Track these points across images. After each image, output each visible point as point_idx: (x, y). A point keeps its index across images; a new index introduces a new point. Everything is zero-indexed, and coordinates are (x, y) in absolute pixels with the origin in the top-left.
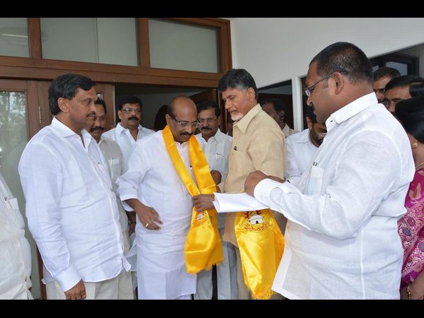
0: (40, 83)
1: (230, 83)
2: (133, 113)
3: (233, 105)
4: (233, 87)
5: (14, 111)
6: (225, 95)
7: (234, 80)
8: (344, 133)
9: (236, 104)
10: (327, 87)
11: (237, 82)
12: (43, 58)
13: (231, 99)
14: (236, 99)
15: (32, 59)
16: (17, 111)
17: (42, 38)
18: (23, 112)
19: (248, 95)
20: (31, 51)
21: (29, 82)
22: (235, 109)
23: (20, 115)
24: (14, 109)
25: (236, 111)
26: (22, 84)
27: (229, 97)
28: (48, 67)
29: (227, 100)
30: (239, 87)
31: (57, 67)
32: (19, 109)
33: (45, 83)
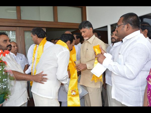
0: (20, 28)
1: (83, 26)
3: (85, 34)
4: (85, 28)
5: (11, 37)
6: (81, 31)
7: (85, 25)
8: (129, 43)
9: (86, 34)
10: (124, 27)
11: (86, 26)
12: (21, 19)
13: (84, 32)
14: (86, 32)
15: (18, 20)
16: (12, 37)
17: (21, 12)
18: (14, 37)
19: (90, 30)
20: (17, 17)
21: (17, 27)
22: (85, 36)
23: (13, 38)
24: (11, 36)
25: (86, 36)
26: (14, 28)
27: (83, 32)
28: (23, 22)
29: (82, 32)
30: (87, 27)
31: (26, 22)
32: (13, 36)
33: (22, 28)
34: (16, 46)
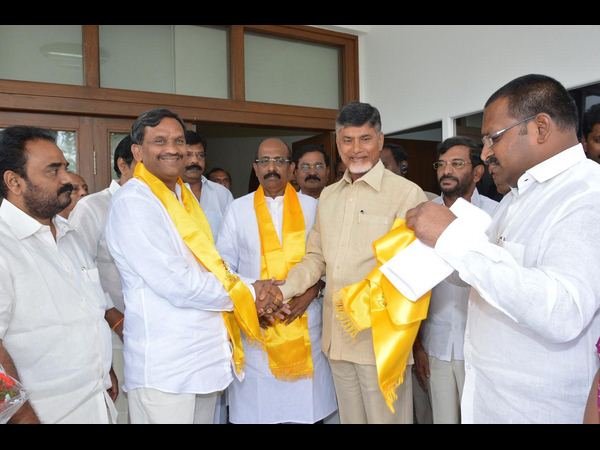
0: (96, 119)
2: (193, 160)
10: (526, 133)
12: (101, 86)
15: (87, 87)
17: (101, 58)
20: (86, 76)
21: (81, 118)
26: (72, 121)
28: (108, 98)
33: (102, 120)
34: (80, 187)
